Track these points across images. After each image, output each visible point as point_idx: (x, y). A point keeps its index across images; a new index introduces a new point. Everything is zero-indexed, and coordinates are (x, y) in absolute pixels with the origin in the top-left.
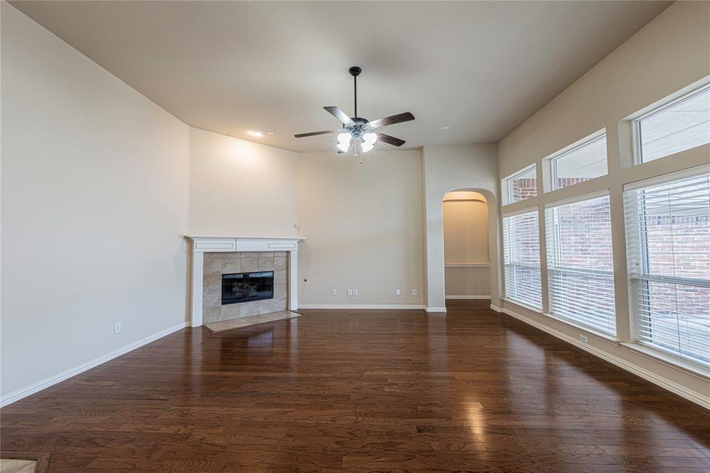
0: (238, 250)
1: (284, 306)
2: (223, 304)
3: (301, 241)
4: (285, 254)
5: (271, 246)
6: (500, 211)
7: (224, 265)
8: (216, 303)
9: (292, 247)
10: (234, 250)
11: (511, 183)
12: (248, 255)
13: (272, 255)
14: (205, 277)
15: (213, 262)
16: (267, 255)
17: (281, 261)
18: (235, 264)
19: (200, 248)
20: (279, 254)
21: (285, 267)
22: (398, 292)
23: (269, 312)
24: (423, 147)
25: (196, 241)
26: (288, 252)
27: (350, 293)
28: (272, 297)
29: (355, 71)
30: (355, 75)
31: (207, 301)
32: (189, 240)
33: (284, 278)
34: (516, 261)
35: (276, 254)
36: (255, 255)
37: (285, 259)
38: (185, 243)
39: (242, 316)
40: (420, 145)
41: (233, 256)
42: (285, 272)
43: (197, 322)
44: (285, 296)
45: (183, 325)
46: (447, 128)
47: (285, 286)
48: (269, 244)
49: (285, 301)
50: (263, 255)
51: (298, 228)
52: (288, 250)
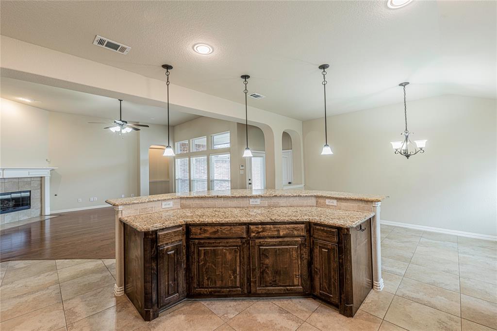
0: (5, 177)
1: (39, 213)
3: (53, 170)
4: (39, 179)
5: (30, 173)
9: (46, 174)
11: (179, 144)
12: (10, 180)
13: (29, 180)
16: (26, 180)
17: (36, 184)
20: (35, 179)
21: (39, 187)
23: (28, 218)
26: (42, 177)
27: (92, 200)
28: (30, 208)
33: (39, 194)
34: (180, 177)
35: (32, 179)
36: (15, 180)
37: (39, 182)
39: (6, 222)
42: (39, 190)
44: (40, 206)
47: (40, 199)
48: (29, 172)
49: (39, 210)
50: (23, 179)
51: (49, 162)
52: (41, 176)
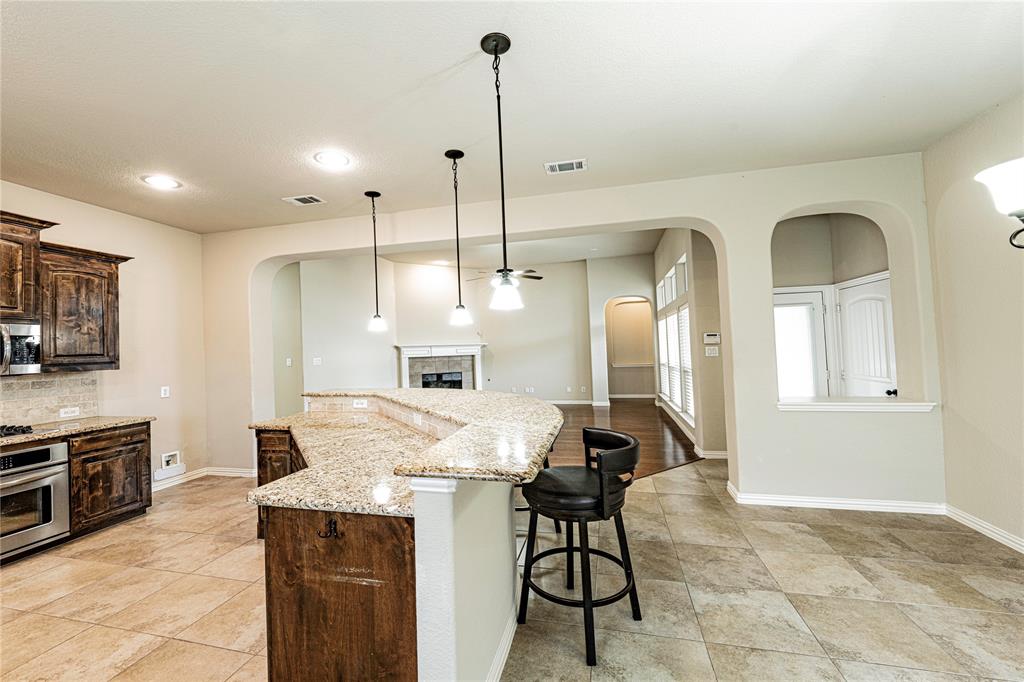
0: (433, 356)
3: (484, 346)
4: (470, 358)
5: (458, 351)
6: (656, 315)
7: (423, 367)
9: (476, 351)
10: (428, 356)
11: (659, 291)
12: (441, 359)
13: (459, 359)
14: (411, 376)
15: (416, 365)
16: (456, 359)
17: (467, 364)
18: (431, 366)
19: (407, 354)
20: (466, 358)
21: (471, 368)
22: (569, 390)
24: (586, 259)
25: (402, 349)
26: (473, 356)
27: (527, 390)
32: (397, 348)
33: (471, 377)
35: (463, 358)
36: (446, 359)
37: (470, 362)
38: (395, 351)
40: (583, 258)
41: (430, 360)
42: (471, 373)
47: (472, 384)
50: (452, 359)
51: (481, 336)
52: (473, 354)
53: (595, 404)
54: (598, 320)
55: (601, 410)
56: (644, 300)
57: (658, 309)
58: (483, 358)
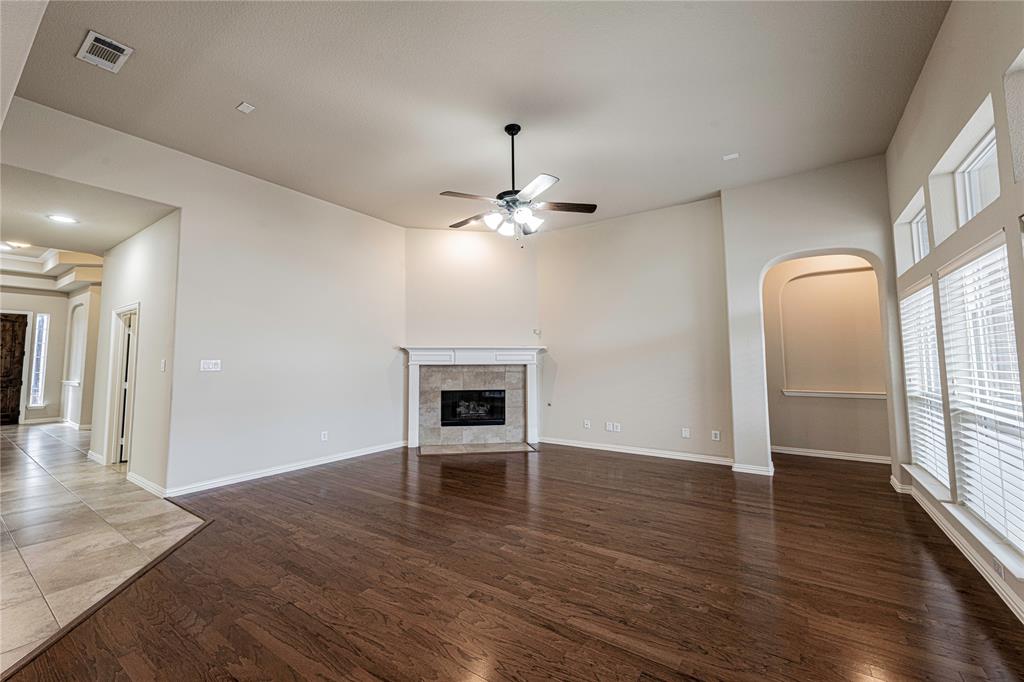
0: (458, 363)
1: (520, 437)
2: (443, 425)
3: (542, 351)
4: (521, 369)
5: (499, 358)
6: (894, 288)
7: (444, 380)
8: (435, 424)
9: (530, 359)
10: (452, 363)
12: (471, 369)
13: (502, 370)
14: (422, 393)
15: (431, 376)
16: (496, 370)
17: (514, 378)
18: (456, 379)
19: (417, 360)
20: (512, 369)
21: (521, 385)
22: (686, 433)
23: (499, 441)
24: (720, 192)
25: (412, 353)
26: (525, 366)
28: (503, 423)
29: (512, 130)
30: (513, 135)
31: (425, 421)
32: (405, 351)
33: (521, 399)
35: (507, 369)
36: (480, 370)
37: (521, 376)
38: (401, 355)
39: (464, 442)
40: (713, 190)
41: (454, 370)
42: (521, 392)
43: (413, 443)
44: (522, 423)
45: (400, 444)
46: (736, 156)
47: (522, 410)
48: (496, 355)
49: (521, 430)
50: (491, 369)
51: (538, 335)
52: (524, 363)
53: (737, 468)
54: (746, 302)
55: (753, 483)
56: (866, 264)
57: (900, 271)
58: (542, 369)
